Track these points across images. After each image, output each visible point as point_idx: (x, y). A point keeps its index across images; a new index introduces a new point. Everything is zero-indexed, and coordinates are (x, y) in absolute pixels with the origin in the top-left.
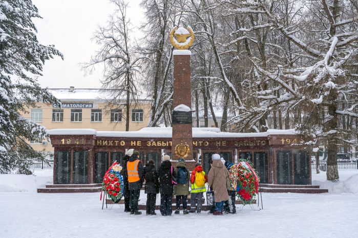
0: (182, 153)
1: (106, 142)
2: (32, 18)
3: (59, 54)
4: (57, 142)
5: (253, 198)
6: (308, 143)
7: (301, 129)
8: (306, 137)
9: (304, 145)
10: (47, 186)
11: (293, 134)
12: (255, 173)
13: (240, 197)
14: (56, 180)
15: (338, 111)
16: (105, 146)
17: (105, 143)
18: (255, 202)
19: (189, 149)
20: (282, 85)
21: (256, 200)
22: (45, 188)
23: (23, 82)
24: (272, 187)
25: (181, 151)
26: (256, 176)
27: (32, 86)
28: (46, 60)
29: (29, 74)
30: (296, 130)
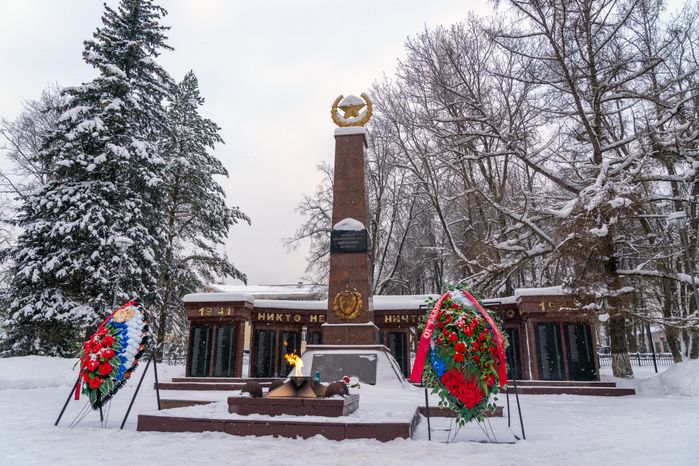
0: (348, 310)
1: (272, 315)
2: (213, 176)
3: (245, 218)
4: (193, 313)
5: (491, 401)
6: (588, 307)
7: (572, 286)
8: (583, 298)
9: (583, 311)
10: (174, 380)
11: (560, 294)
12: (491, 321)
13: (448, 396)
14: (189, 372)
15: (618, 271)
16: (270, 322)
17: (271, 317)
18: (499, 413)
19: (360, 302)
20: (533, 230)
21: (501, 408)
22: (171, 382)
23: (200, 251)
24: (530, 384)
25: (346, 306)
26: (497, 330)
27: (210, 255)
28: (230, 225)
29: (209, 243)
30: (563, 288)
